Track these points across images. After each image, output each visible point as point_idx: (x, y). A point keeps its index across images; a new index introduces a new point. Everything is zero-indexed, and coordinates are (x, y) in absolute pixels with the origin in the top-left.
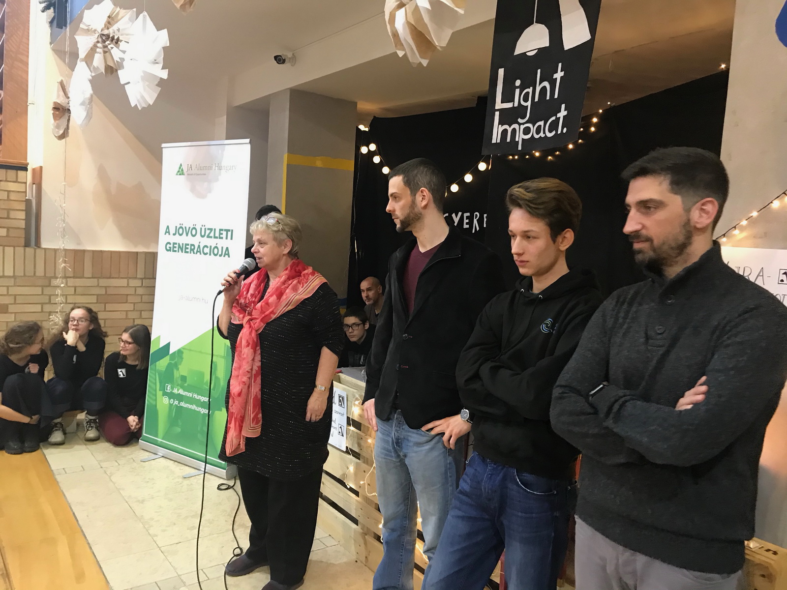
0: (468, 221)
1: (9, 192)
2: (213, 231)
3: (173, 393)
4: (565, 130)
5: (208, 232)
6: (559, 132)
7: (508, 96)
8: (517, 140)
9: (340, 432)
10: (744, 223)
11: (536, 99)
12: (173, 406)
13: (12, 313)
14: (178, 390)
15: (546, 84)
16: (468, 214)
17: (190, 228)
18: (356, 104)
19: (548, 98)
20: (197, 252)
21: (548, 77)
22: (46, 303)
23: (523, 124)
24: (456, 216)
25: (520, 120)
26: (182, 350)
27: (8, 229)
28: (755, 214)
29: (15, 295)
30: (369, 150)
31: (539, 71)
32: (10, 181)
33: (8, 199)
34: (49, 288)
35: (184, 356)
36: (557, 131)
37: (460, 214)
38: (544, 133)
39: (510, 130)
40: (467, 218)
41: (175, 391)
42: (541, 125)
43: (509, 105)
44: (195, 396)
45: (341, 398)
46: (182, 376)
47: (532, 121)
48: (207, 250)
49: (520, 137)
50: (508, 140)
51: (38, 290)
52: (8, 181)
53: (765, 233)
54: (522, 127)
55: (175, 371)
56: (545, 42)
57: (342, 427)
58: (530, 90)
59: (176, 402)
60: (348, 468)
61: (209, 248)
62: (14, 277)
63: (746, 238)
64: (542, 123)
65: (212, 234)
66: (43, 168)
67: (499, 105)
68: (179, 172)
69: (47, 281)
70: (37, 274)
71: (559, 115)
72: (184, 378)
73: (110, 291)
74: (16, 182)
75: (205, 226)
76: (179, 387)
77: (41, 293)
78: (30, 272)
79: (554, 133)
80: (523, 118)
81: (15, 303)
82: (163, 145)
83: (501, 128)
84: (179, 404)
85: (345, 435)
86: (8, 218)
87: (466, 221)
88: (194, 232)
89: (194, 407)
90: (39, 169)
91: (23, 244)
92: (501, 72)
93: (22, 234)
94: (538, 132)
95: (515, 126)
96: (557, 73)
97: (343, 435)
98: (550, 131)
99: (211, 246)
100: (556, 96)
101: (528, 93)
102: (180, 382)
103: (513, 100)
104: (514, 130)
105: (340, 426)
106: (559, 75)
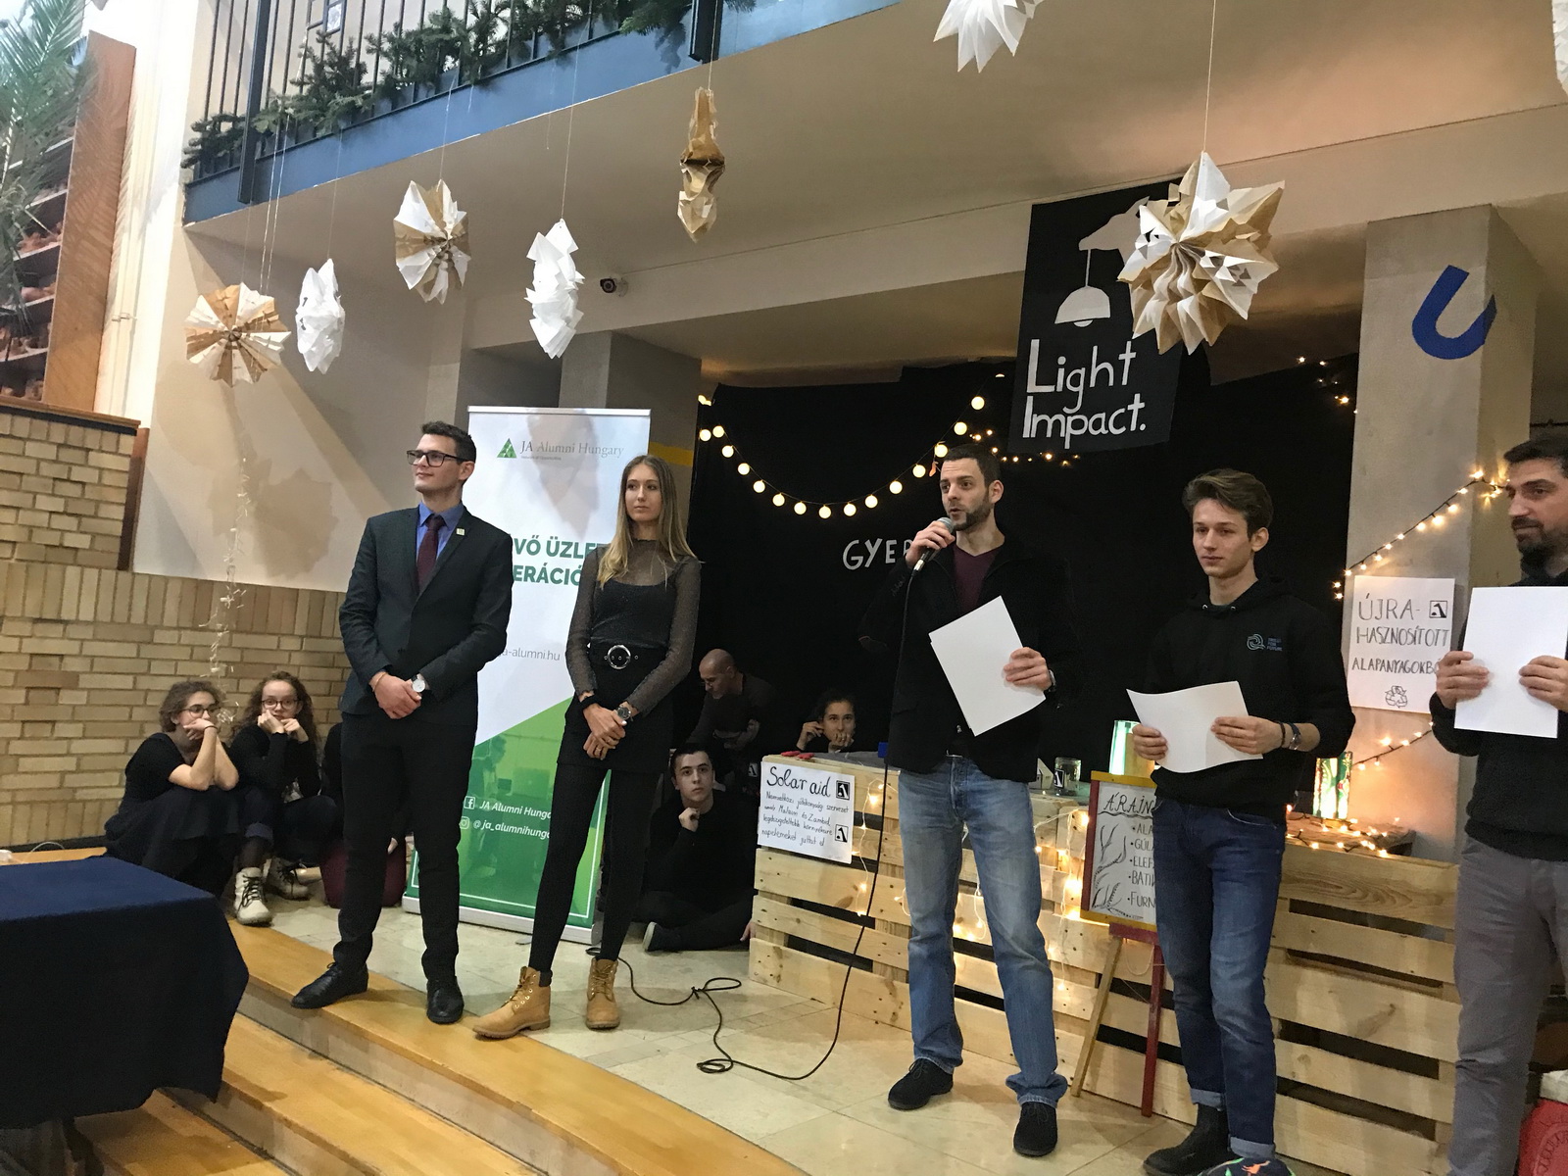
0: (893, 552)
1: (101, 470)
2: (573, 547)
3: (481, 810)
4: (1143, 427)
5: (562, 548)
6: (1133, 427)
7: (1047, 376)
8: (1062, 434)
9: (838, 837)
10: (1388, 546)
11: (1092, 384)
12: (479, 834)
13: (83, 689)
14: (492, 804)
15: (1107, 365)
16: (894, 542)
17: (525, 541)
18: (698, 363)
19: (1111, 383)
20: (540, 578)
21: (1110, 355)
22: (143, 674)
23: (1072, 415)
24: (873, 546)
25: (1066, 410)
26: (503, 737)
27: (94, 536)
28: (1401, 537)
29: (93, 657)
30: (712, 435)
31: (1095, 348)
32: (107, 452)
33: (100, 483)
34: (149, 646)
35: (507, 746)
36: (1128, 426)
37: (879, 541)
38: (1107, 428)
39: (1050, 422)
40: (892, 547)
41: (486, 806)
42: (1100, 419)
43: (1049, 389)
44: (529, 811)
45: (842, 786)
46: (501, 780)
47: (1088, 410)
48: (557, 576)
49: (1068, 432)
50: (1049, 434)
51: (130, 650)
52: (103, 452)
53: (1411, 560)
54: (1070, 419)
55: (486, 774)
56: (1105, 312)
57: (844, 829)
58: (1082, 371)
59: (487, 825)
60: (856, 889)
61: (564, 573)
62: (94, 622)
63: (1389, 565)
64: (1103, 416)
65: (571, 551)
66: (151, 432)
67: (1032, 387)
68: (504, 451)
69: (146, 636)
70: (133, 621)
71: (1130, 407)
72: (505, 785)
73: (250, 657)
74: (116, 453)
75: (556, 538)
76: (495, 800)
77: (134, 655)
78: (121, 618)
79: (1123, 429)
80: (1073, 405)
81: (91, 672)
82: (471, 409)
83: (1037, 419)
84: (493, 827)
85: (850, 839)
86: (95, 516)
87: (889, 552)
88: (533, 547)
89: (526, 830)
90: (144, 432)
91: (116, 566)
92: (1035, 344)
93: (116, 546)
94: (1097, 425)
95: (1060, 417)
96: (1125, 352)
97: (845, 840)
98: (1117, 426)
99: (568, 571)
100: (1125, 382)
101: (1079, 375)
102: (496, 791)
103: (1054, 382)
104: (1057, 423)
105: (839, 828)
106: (1128, 356)
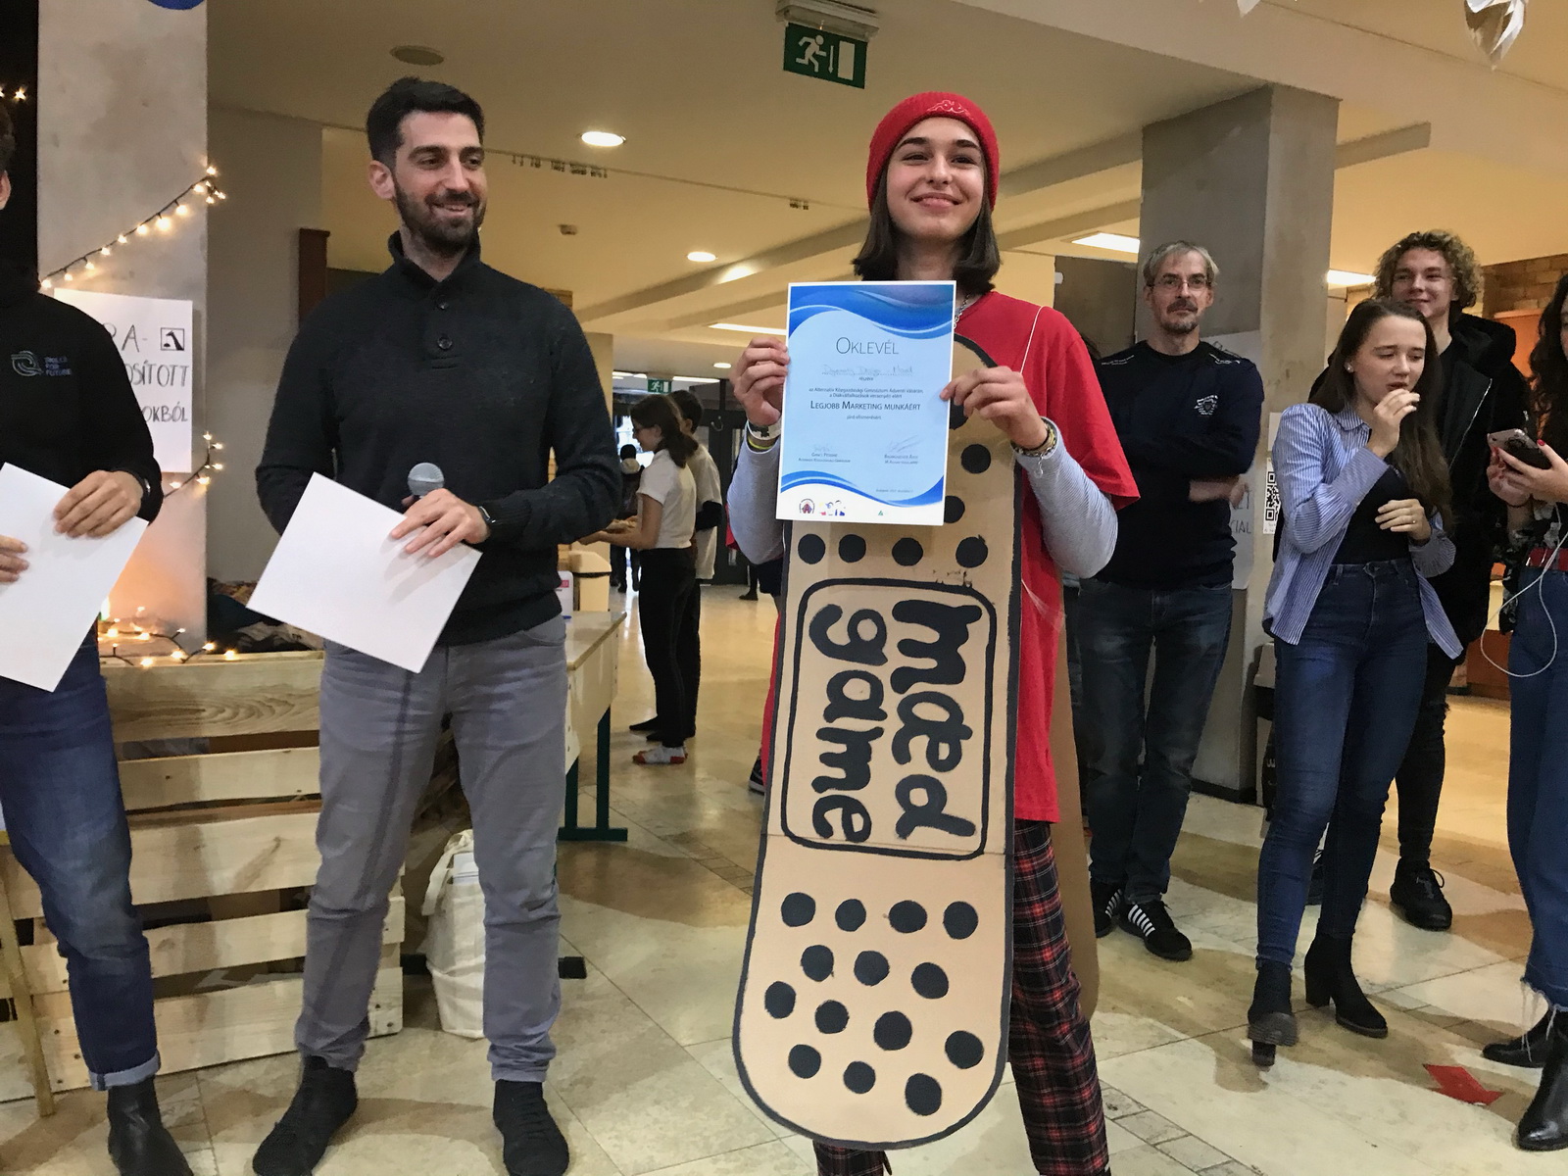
10: (106, 252)
28: (122, 240)
53: (132, 274)
